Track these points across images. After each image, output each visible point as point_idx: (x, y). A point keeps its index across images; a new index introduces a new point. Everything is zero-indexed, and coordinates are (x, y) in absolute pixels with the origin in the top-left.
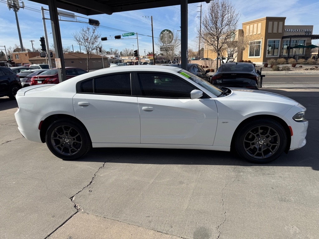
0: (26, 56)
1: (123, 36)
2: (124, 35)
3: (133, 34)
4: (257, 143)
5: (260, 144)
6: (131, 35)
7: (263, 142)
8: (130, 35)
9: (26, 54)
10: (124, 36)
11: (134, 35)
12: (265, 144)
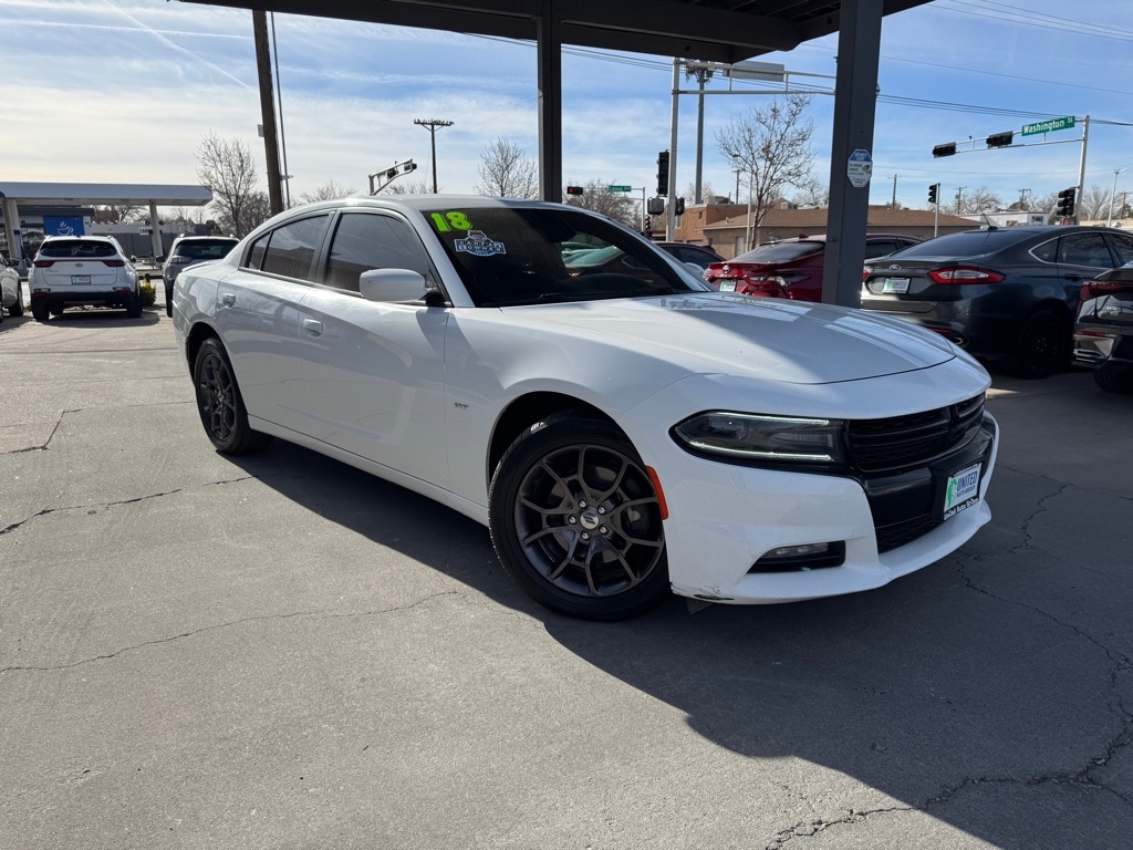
0: (700, 217)
1: (1024, 134)
2: (1026, 130)
3: (1068, 123)
4: (573, 520)
5: (585, 530)
6: (1060, 128)
7: (596, 520)
8: (1053, 130)
9: (701, 213)
10: (1029, 134)
11: (1072, 125)
12: (604, 530)
